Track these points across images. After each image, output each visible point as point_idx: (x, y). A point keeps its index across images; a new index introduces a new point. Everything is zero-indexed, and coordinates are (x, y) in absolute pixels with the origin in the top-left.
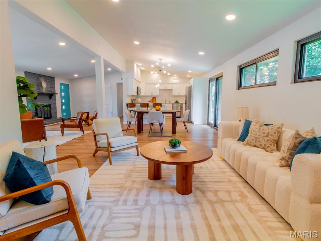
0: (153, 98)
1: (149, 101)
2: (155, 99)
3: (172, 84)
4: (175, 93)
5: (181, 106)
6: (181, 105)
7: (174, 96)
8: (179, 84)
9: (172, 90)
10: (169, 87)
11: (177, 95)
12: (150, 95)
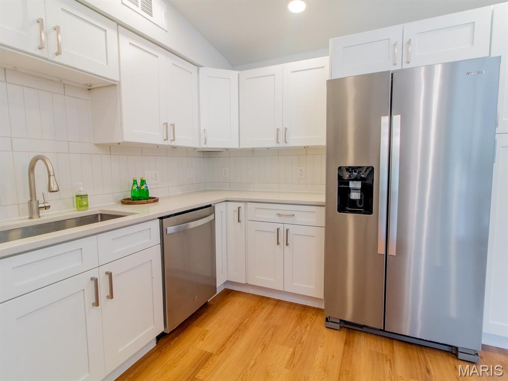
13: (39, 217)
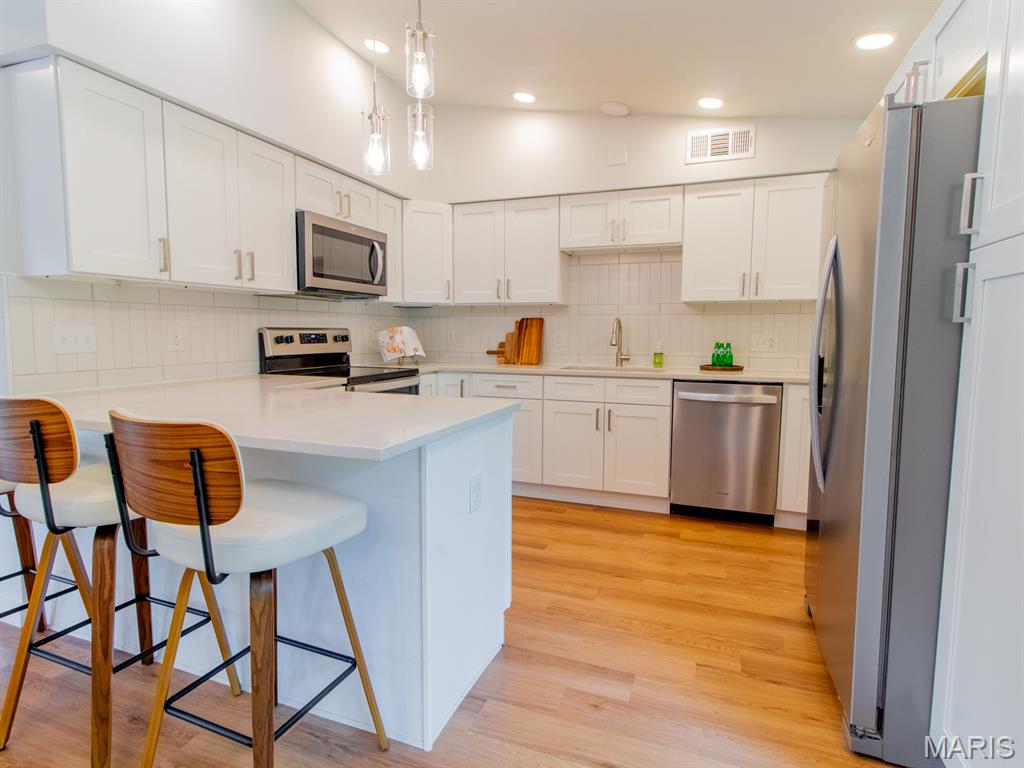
0: (523, 325)
1: (495, 348)
2: (535, 331)
3: (676, 198)
4: (702, 280)
5: (767, 407)
6: (772, 399)
7: (702, 308)
8: (746, 191)
9: (676, 250)
10: (648, 224)
11: (731, 294)
12: (485, 296)
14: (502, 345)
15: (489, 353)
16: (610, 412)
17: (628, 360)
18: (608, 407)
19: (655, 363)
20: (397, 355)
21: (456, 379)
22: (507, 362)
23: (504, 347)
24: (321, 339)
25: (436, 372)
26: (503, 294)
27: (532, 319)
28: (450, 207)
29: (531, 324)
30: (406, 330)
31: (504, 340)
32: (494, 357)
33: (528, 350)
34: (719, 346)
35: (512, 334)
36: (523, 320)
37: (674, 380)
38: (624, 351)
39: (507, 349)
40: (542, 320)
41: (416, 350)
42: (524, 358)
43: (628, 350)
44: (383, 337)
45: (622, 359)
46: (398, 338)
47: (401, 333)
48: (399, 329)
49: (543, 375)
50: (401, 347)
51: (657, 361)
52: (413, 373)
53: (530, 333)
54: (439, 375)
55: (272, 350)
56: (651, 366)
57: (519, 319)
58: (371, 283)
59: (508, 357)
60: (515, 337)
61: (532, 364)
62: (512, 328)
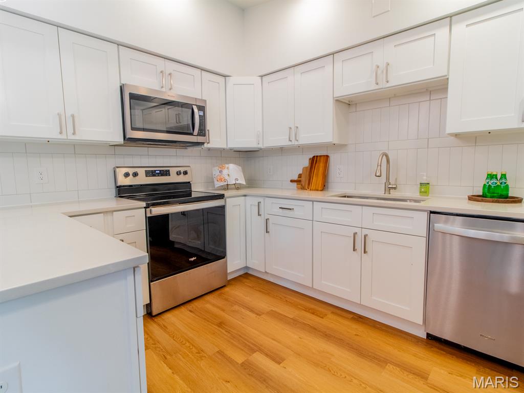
0: (314, 161)
1: (296, 178)
2: (322, 165)
3: (442, 32)
9: (443, 85)
13: (390, 193)
14: (300, 176)
15: (292, 181)
16: (365, 236)
17: (395, 188)
18: (365, 232)
19: (420, 192)
20: (222, 184)
21: (255, 201)
22: (303, 188)
23: (301, 177)
24: (166, 173)
25: (245, 196)
26: (293, 138)
27: (320, 156)
28: (259, 78)
29: (320, 161)
30: (232, 166)
31: (301, 173)
32: (295, 184)
33: (317, 180)
34: (491, 176)
35: (307, 168)
36: (314, 156)
37: (432, 212)
38: (392, 181)
39: (303, 179)
40: (327, 156)
41: (237, 179)
42: (313, 186)
43: (396, 179)
44: (216, 172)
45: (390, 188)
46: (225, 172)
47: (228, 168)
48: (227, 166)
49: (313, 201)
50: (227, 177)
51: (423, 190)
52: (221, 197)
53: (318, 166)
54: (247, 197)
55: (123, 181)
56: (417, 195)
57: (311, 156)
58: (191, 134)
59: (303, 185)
60: (308, 170)
61: (317, 190)
62: (306, 163)
